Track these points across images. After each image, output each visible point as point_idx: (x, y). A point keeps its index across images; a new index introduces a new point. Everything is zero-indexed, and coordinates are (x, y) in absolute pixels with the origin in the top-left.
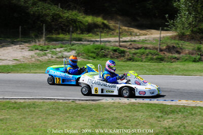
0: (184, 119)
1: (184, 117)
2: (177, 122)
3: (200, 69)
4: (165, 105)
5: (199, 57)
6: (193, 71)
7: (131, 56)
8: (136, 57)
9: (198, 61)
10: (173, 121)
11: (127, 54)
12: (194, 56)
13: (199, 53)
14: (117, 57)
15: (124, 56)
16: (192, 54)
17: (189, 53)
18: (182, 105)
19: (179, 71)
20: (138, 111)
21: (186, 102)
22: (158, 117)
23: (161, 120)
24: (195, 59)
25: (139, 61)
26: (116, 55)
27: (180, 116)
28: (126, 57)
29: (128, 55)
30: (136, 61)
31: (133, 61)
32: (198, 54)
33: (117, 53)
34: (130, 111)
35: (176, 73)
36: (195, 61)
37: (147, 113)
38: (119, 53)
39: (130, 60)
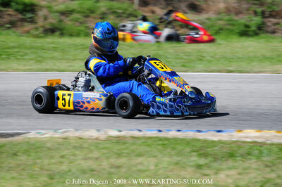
0: (268, 169)
1: (267, 166)
2: (252, 175)
3: (268, 54)
4: (205, 141)
5: (257, 20)
6: (250, 59)
7: (53, 20)
8: (68, 23)
9: (256, 34)
10: (240, 174)
11: (41, 13)
12: (242, 19)
13: (259, 10)
14: (13, 25)
15: (32, 21)
16: (238, 13)
17: (228, 11)
18: (249, 140)
19: (209, 62)
20: (140, 155)
21: (258, 134)
22: (199, 167)
23: (208, 172)
24: (247, 26)
25: (78, 35)
26: (7, 19)
27: (252, 163)
28: (41, 22)
29: (46, 18)
30: (71, 35)
31: (62, 35)
32: (256, 13)
33: (11, 11)
34: (119, 155)
35: (200, 66)
36: (245, 33)
37: (167, 159)
38: (17, 10)
39: (51, 31)
